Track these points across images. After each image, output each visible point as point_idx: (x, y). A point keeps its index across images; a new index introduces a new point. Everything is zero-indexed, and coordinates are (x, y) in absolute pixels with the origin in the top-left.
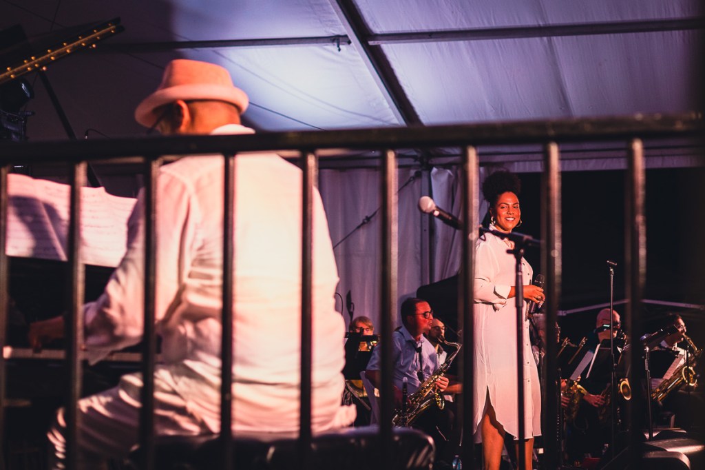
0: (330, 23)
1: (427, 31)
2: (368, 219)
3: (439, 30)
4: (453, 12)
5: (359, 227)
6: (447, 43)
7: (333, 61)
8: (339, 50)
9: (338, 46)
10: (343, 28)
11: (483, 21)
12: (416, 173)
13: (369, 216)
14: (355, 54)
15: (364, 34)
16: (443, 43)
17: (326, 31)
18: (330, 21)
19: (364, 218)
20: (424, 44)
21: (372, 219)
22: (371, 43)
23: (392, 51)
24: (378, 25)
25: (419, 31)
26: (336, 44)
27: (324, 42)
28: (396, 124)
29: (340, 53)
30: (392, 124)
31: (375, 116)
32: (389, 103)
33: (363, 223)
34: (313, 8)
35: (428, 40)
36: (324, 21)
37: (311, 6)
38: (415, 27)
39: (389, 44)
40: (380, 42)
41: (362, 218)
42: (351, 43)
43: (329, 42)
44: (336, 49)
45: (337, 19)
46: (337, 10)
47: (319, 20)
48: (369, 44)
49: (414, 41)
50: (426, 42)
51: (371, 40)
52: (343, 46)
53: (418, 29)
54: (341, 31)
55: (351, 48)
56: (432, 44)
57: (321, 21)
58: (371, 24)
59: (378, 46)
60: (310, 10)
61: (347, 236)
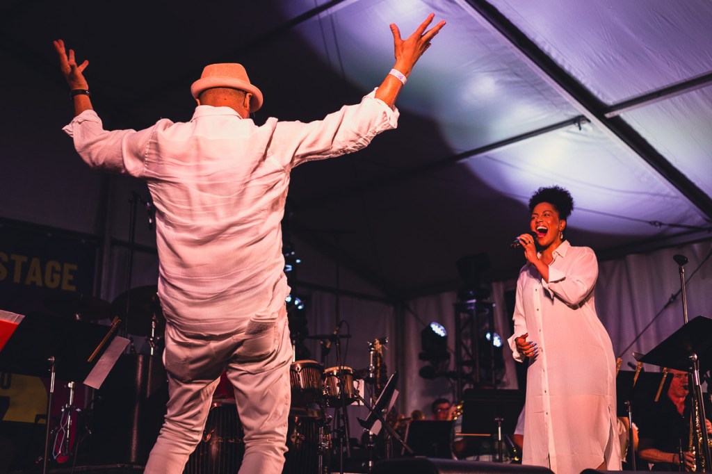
0: (565, 105)
1: (655, 91)
2: (674, 297)
3: (666, 87)
4: (668, 64)
5: (666, 307)
6: (679, 97)
8: (580, 129)
9: (579, 126)
10: (580, 110)
11: (703, 65)
13: (674, 294)
14: (596, 129)
15: (598, 108)
16: (676, 98)
18: (563, 103)
19: (670, 296)
20: (658, 104)
21: (678, 296)
22: (608, 115)
23: (631, 117)
24: (609, 99)
25: (648, 93)
26: (577, 124)
27: (567, 125)
28: (677, 197)
29: (582, 131)
30: (673, 197)
31: (652, 191)
32: (655, 174)
33: (670, 303)
34: (542, 95)
35: (658, 99)
36: (557, 104)
37: (540, 93)
38: (641, 90)
39: (627, 113)
40: (615, 113)
41: (668, 296)
42: (589, 121)
43: (570, 124)
44: (578, 128)
45: (567, 100)
46: (560, 91)
47: (553, 104)
48: (605, 118)
49: (645, 103)
50: (658, 101)
51: (607, 112)
52: (585, 125)
53: (645, 91)
54: (577, 111)
55: (593, 125)
56: (666, 102)
57: (556, 106)
58: (600, 97)
59: (618, 118)
60: (541, 97)
61: (656, 317)
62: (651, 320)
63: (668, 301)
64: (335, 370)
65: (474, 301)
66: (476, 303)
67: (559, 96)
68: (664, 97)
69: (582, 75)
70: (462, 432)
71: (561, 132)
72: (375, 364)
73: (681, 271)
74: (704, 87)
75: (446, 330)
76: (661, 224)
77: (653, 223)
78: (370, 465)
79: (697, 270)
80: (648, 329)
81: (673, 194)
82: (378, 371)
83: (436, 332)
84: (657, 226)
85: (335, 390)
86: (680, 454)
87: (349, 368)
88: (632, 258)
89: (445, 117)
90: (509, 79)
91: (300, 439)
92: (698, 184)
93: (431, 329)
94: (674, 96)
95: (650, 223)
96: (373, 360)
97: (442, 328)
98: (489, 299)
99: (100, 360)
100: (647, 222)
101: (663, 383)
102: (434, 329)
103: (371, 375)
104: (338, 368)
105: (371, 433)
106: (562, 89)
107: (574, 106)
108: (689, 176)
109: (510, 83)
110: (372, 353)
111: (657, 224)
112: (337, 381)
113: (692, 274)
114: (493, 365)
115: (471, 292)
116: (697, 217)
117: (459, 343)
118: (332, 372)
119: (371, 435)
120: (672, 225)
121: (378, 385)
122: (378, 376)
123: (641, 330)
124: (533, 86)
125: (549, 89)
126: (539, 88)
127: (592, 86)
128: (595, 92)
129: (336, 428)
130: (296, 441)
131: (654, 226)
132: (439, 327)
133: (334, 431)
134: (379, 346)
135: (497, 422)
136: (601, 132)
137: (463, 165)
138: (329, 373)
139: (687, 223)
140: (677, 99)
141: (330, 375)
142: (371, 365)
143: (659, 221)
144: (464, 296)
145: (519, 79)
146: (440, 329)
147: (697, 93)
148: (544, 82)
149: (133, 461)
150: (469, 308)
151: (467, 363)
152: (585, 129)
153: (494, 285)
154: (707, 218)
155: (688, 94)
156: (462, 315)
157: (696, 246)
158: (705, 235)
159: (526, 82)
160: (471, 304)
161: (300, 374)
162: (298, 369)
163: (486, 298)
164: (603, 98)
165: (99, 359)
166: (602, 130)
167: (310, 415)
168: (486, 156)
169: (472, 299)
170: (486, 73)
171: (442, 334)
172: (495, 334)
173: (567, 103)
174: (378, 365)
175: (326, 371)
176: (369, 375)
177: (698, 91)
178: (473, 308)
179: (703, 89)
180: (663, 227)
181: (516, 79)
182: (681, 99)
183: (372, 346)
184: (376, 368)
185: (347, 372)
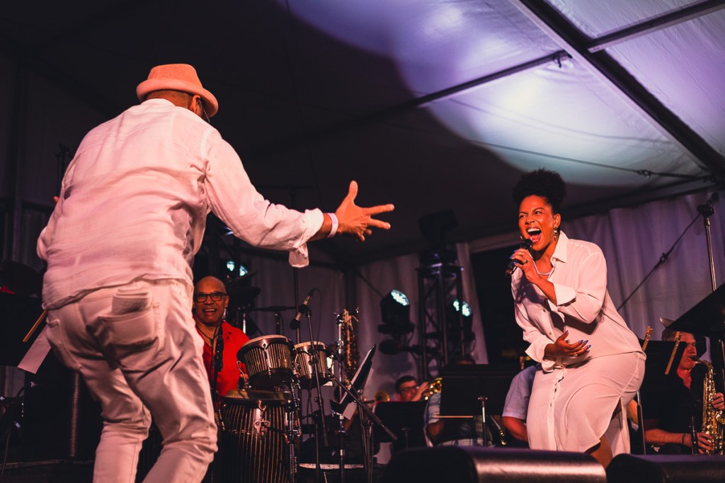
0: (543, 39)
1: (647, 20)
2: (665, 256)
3: (659, 16)
5: (656, 267)
6: (674, 27)
7: (566, 82)
8: (560, 66)
9: (559, 63)
10: (560, 43)
12: (713, 195)
13: (666, 252)
14: (578, 65)
15: (580, 42)
16: (670, 28)
17: (543, 50)
18: (541, 37)
19: (661, 255)
20: (649, 35)
21: (671, 256)
22: (592, 50)
23: (619, 52)
24: (594, 31)
25: (638, 23)
26: (556, 61)
27: (545, 62)
28: (669, 143)
29: (562, 69)
30: (664, 143)
31: (641, 136)
32: (644, 117)
33: (661, 262)
34: (517, 27)
35: (649, 30)
36: (535, 38)
37: (514, 25)
38: (631, 20)
39: (613, 47)
40: (601, 47)
41: (658, 256)
42: (570, 57)
43: (549, 61)
44: (558, 65)
45: (546, 33)
46: (538, 22)
47: (530, 38)
48: (589, 52)
49: (636, 34)
50: (649, 33)
51: (590, 47)
52: (566, 62)
53: (635, 21)
54: (557, 45)
55: (575, 62)
56: (659, 34)
57: (532, 40)
58: (583, 29)
59: (603, 53)
60: (515, 30)
61: (646, 279)
62: (639, 282)
63: (658, 260)
64: (305, 346)
65: (440, 265)
66: (441, 267)
67: (537, 28)
68: (658, 27)
69: (564, 4)
70: (440, 415)
71: (537, 70)
72: (344, 338)
73: (706, 223)
74: (702, 15)
75: (408, 298)
76: (650, 173)
77: (642, 172)
78: (341, 454)
79: (691, 225)
80: (636, 292)
81: (664, 138)
82: (349, 346)
83: (398, 301)
84: (646, 175)
85: (306, 369)
86: (692, 433)
87: (322, 344)
88: (616, 213)
89: (404, 54)
90: (479, 10)
91: (265, 427)
92: (693, 127)
93: (392, 297)
94: (667, 27)
95: (638, 172)
96: (342, 334)
97: (404, 296)
98: (456, 262)
99: (37, 340)
100: (634, 171)
101: (674, 353)
102: (394, 298)
103: (340, 351)
104: (309, 343)
105: (341, 417)
106: (540, 20)
107: (554, 39)
108: (683, 118)
109: (481, 14)
110: (340, 325)
111: (646, 173)
112: (308, 358)
113: (686, 230)
114: (462, 338)
115: (436, 255)
116: (691, 164)
117: (422, 312)
118: (302, 348)
119: (342, 420)
120: (662, 175)
121: (349, 362)
122: (348, 352)
123: (628, 294)
124: (506, 18)
125: (525, 20)
126: (513, 20)
127: (574, 16)
128: (577, 24)
129: (310, 413)
130: (261, 428)
131: (642, 176)
132: (400, 295)
133: (308, 416)
134: (348, 318)
135: (480, 401)
136: (584, 69)
137: (425, 111)
138: (299, 349)
139: (681, 171)
140: (672, 29)
141: (300, 351)
142: (340, 339)
143: (648, 169)
144: (427, 260)
145: (491, 10)
146: (401, 297)
147: (694, 22)
148: (520, 12)
149: (73, 455)
150: (435, 273)
151: (431, 336)
152: (566, 66)
153: (458, 245)
154: (703, 165)
155: (684, 23)
156: (425, 281)
157: (690, 198)
158: (700, 184)
159: (499, 13)
160: (436, 269)
161: (267, 351)
162: (264, 345)
163: (453, 262)
164: (586, 29)
165: (36, 338)
166: (584, 67)
167: (276, 399)
168: (451, 100)
169: (438, 262)
170: (453, 4)
171: (405, 303)
172: (464, 302)
173: (545, 36)
174: (348, 339)
175: (296, 346)
176: (338, 351)
177: (696, 20)
178: (438, 272)
179: (701, 17)
180: (652, 176)
181: (487, 9)
182: (676, 31)
183: (341, 318)
184: (346, 343)
185: (319, 348)
